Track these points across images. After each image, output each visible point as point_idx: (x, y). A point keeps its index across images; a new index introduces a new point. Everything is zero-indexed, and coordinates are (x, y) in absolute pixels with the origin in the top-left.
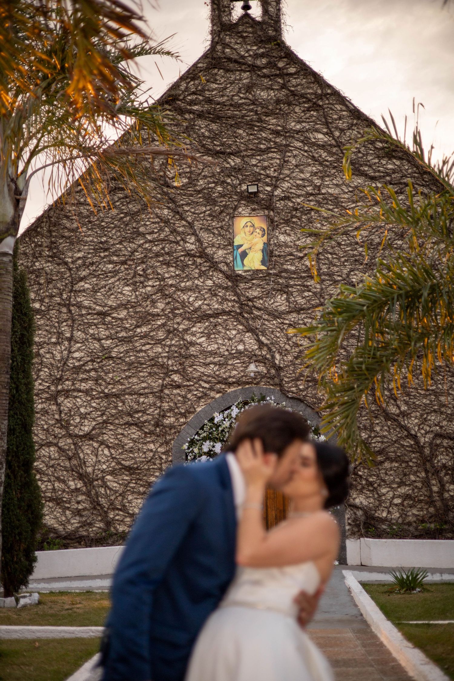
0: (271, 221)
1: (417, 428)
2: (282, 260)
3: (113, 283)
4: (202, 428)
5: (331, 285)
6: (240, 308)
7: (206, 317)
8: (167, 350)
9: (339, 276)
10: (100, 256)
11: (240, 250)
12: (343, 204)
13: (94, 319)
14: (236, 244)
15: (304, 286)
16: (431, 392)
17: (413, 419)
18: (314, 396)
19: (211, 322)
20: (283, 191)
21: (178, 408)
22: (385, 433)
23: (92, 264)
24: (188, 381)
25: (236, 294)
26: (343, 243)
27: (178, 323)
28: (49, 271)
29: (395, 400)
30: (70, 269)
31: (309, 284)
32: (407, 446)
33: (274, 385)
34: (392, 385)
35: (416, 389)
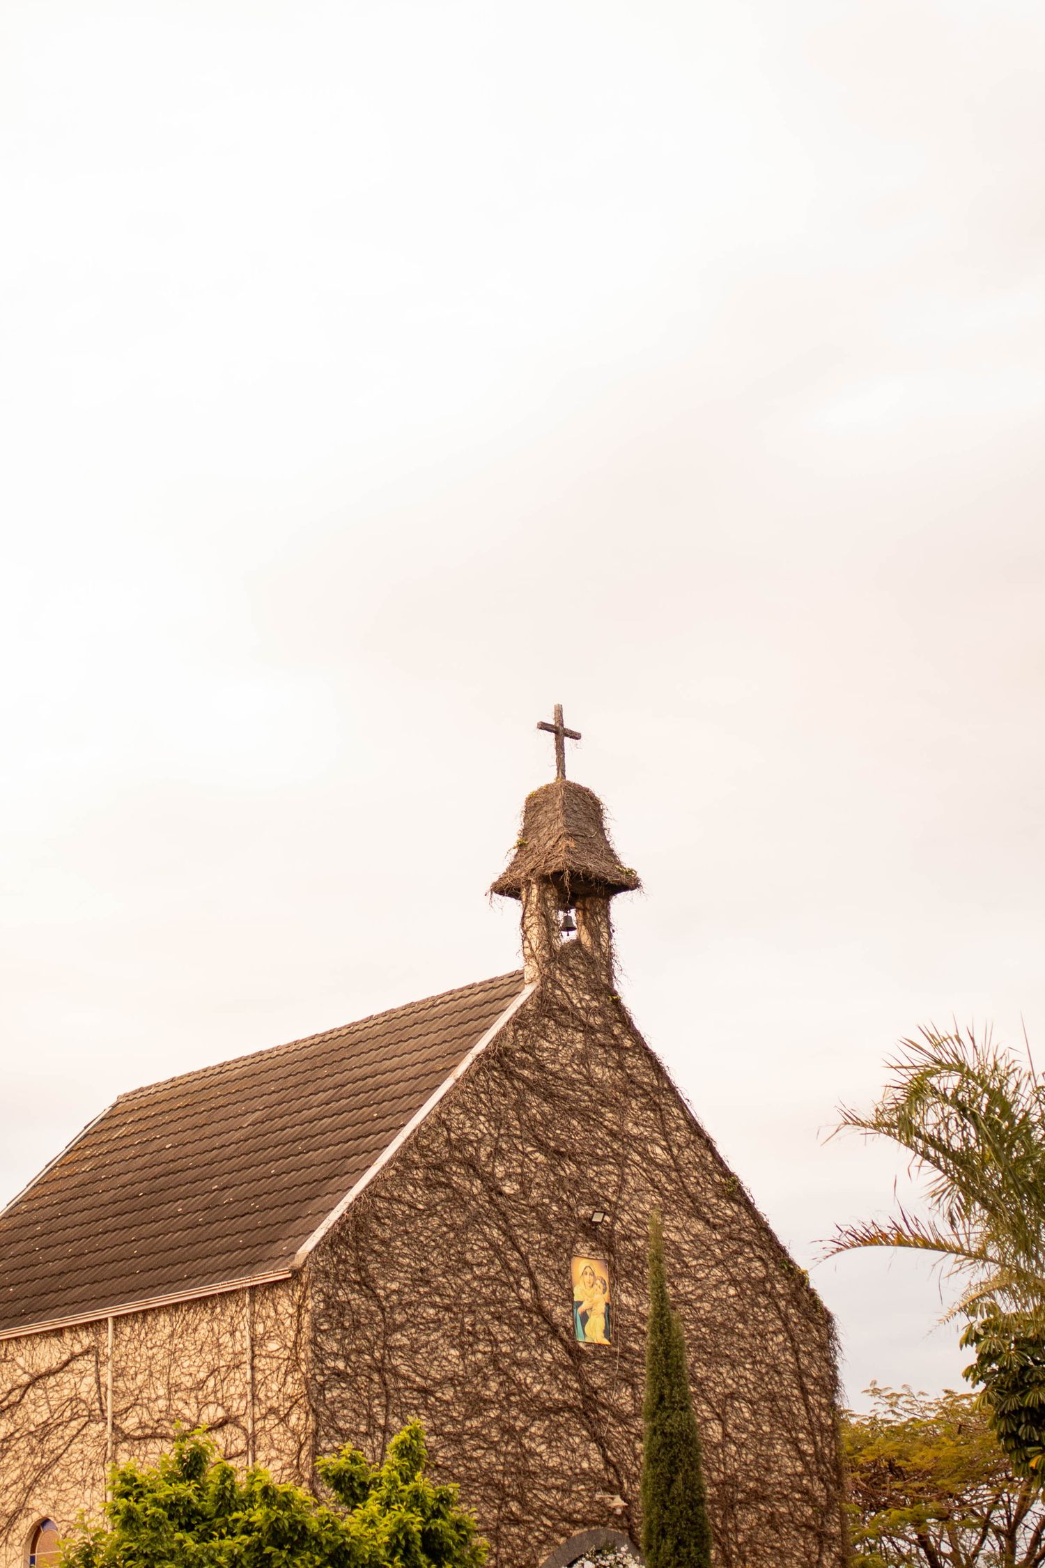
0: (613, 1271)
2: (626, 1334)
3: (436, 1341)
6: (584, 1402)
7: (545, 1412)
8: (503, 1461)
10: (418, 1292)
11: (581, 1309)
12: (685, 1259)
13: (414, 1399)
14: (576, 1299)
16: (777, 1552)
19: (552, 1421)
20: (623, 1226)
23: (410, 1304)
24: (528, 1513)
25: (580, 1380)
27: (515, 1418)
28: (355, 1307)
30: (383, 1310)
33: (622, 1528)
34: (740, 1539)
35: (762, 1545)
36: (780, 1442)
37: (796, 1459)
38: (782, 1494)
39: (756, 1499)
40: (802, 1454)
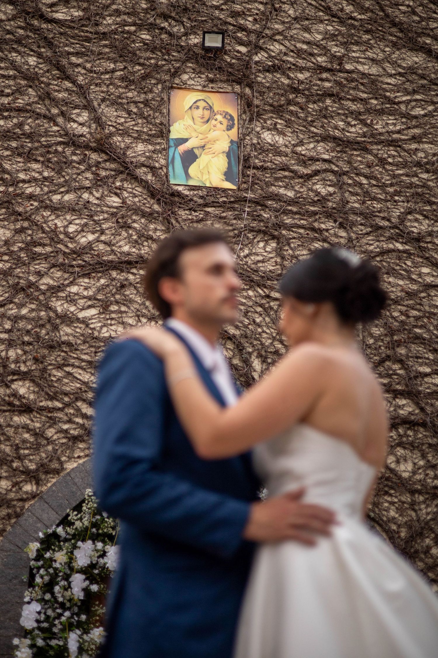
2: (268, 177)
4: (78, 508)
5: (368, 234)
8: (8, 325)
9: (383, 218)
11: (182, 148)
12: (388, 94)
14: (173, 136)
15: (313, 229)
20: (270, 56)
21: (20, 458)
24: (51, 398)
26: (390, 160)
31: (323, 226)
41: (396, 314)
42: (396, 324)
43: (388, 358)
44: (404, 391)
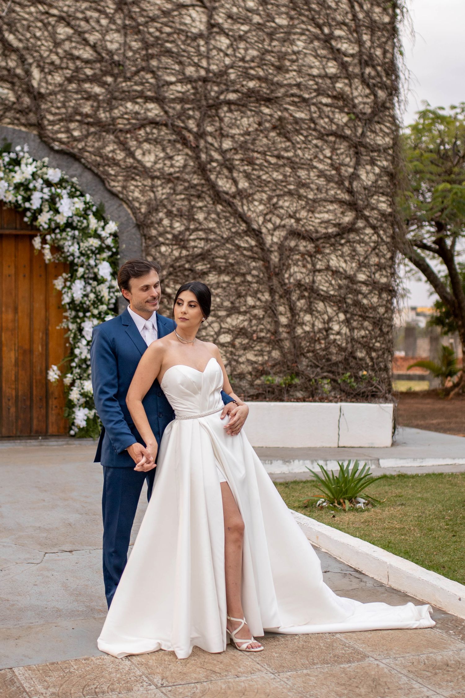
1: (261, 220)
16: (286, 162)
17: (256, 203)
18: (98, 152)
22: (212, 225)
29: (231, 169)
32: (245, 249)
33: (28, 125)
34: (227, 144)
35: (264, 154)
36: (304, 37)
37: (328, 59)
38: (300, 96)
39: (257, 101)
40: (336, 54)
41: (152, 30)
42: (152, 39)
43: (143, 69)
44: (152, 97)
